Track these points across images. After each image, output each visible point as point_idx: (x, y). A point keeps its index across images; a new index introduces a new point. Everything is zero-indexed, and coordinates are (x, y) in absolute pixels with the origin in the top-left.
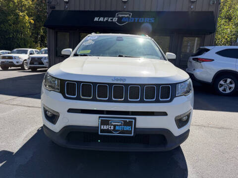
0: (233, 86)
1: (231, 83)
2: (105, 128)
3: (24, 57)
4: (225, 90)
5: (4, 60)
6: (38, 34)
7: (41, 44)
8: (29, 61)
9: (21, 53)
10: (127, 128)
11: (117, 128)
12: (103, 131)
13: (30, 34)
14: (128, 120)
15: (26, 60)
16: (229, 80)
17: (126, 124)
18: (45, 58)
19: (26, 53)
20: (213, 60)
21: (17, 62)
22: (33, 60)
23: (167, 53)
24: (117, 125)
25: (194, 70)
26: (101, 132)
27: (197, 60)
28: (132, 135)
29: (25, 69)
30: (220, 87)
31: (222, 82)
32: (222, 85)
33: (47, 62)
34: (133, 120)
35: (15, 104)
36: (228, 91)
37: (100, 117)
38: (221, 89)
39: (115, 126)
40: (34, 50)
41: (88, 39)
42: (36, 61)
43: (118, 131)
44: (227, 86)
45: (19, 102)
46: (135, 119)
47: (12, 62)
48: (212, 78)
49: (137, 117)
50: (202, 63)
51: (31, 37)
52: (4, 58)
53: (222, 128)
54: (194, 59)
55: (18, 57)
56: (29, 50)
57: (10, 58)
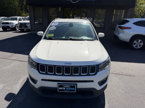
0: (142, 44)
1: (141, 42)
2: (61, 88)
3: (15, 22)
4: (137, 46)
5: (4, 25)
6: (23, 4)
7: (25, 11)
8: (19, 25)
9: (14, 20)
10: (73, 89)
11: (67, 89)
12: (59, 90)
13: (18, 5)
14: (73, 85)
15: (17, 24)
16: (140, 41)
17: (72, 87)
18: (28, 23)
19: (17, 20)
20: (131, 28)
21: (12, 26)
22: (21, 25)
23: (100, 33)
24: (67, 87)
25: (119, 34)
26: (59, 91)
27: (121, 28)
28: (75, 92)
29: (17, 30)
30: (134, 45)
31: (135, 42)
32: (135, 44)
33: (30, 26)
34: (76, 85)
35: (13, 59)
36: (139, 47)
37: (58, 84)
38: (134, 46)
39: (66, 88)
40: (21, 17)
41: (52, 25)
42: (23, 25)
43: (68, 90)
44: (138, 44)
45: (16, 58)
46: (76, 84)
47: (9, 26)
48: (129, 40)
49: (78, 83)
50: (124, 30)
51: (18, 6)
52: (3, 23)
53: (130, 75)
54: (119, 27)
55: (12, 23)
56: (18, 17)
57: (8, 23)
